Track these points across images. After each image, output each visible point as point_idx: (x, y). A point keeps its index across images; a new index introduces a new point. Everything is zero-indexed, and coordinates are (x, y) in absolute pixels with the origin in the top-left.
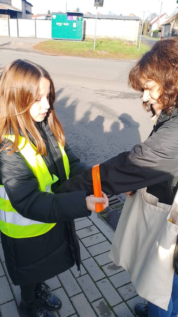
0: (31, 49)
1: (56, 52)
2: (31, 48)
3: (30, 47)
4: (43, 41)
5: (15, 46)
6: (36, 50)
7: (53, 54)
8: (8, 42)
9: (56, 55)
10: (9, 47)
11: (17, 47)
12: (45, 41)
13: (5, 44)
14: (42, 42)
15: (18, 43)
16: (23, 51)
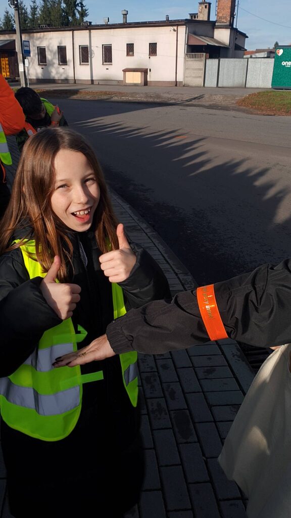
0: (234, 105)
1: (273, 110)
2: (233, 103)
3: (233, 101)
4: (256, 92)
5: (208, 101)
6: (240, 107)
7: (269, 113)
8: (199, 95)
9: (273, 114)
10: (200, 103)
11: (212, 103)
12: (258, 92)
13: (195, 98)
14: (252, 94)
15: (215, 96)
16: (220, 109)
